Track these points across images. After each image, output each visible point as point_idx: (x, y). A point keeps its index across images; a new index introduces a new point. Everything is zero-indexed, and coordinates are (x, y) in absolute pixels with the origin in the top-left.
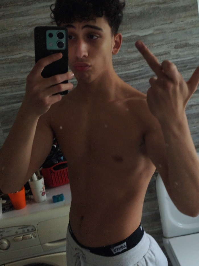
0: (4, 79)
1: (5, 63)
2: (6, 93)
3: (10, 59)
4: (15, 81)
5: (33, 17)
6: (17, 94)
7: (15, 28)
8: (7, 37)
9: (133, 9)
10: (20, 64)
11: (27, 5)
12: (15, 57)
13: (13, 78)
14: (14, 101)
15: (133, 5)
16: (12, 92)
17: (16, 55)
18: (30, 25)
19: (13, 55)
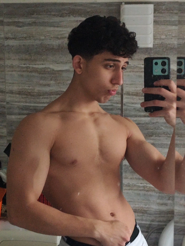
0: (21, 87)
1: (25, 71)
2: (19, 102)
3: (31, 68)
4: (31, 92)
5: (64, 29)
6: (31, 106)
7: (43, 38)
8: (33, 45)
9: (172, 40)
10: (41, 75)
11: (61, 17)
12: (36, 66)
13: (31, 88)
14: (25, 112)
15: (174, 35)
16: (26, 102)
17: (38, 65)
18: (59, 37)
19: (35, 65)
